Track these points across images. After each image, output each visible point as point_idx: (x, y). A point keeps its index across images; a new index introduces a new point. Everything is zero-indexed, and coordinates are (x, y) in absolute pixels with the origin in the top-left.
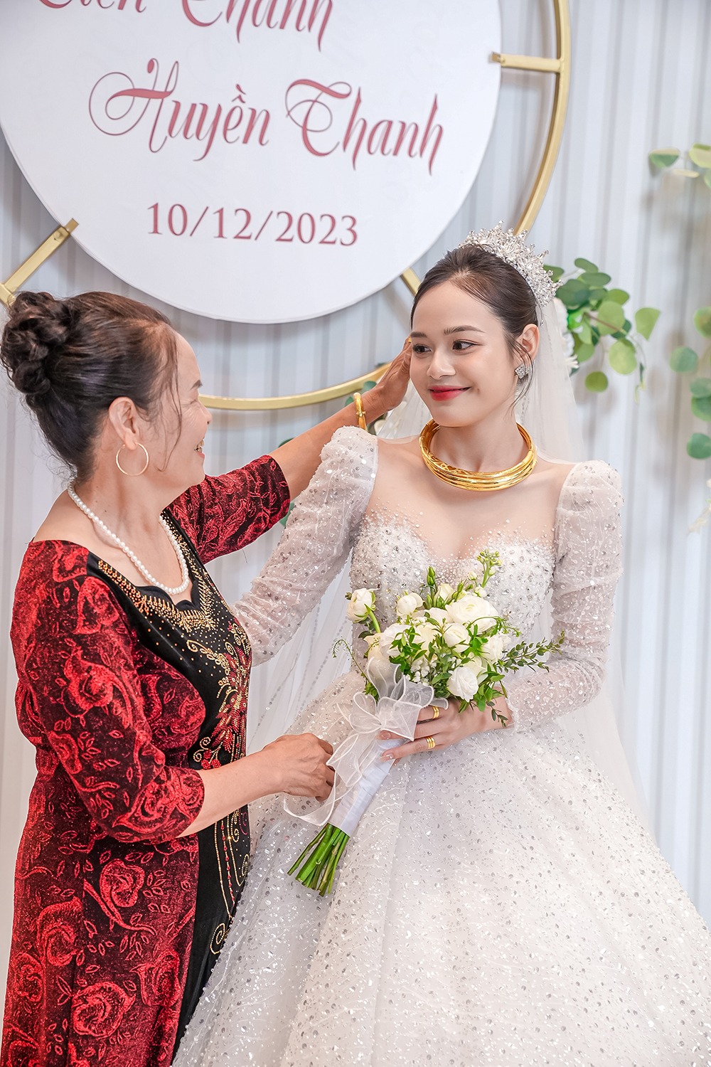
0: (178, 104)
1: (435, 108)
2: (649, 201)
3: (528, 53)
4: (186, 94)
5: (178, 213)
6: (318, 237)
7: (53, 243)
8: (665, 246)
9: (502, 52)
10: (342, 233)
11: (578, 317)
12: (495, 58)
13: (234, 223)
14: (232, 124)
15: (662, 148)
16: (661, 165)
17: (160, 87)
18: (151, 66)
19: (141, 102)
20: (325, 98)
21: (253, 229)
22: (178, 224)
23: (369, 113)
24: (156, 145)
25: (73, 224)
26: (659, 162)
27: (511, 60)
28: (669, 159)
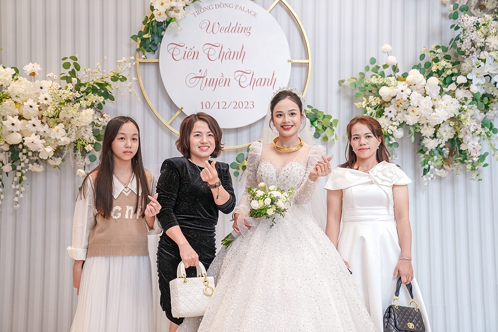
0: (207, 79)
1: (274, 74)
2: (339, 92)
3: (302, 59)
4: (209, 77)
5: (208, 103)
6: (244, 107)
7: (178, 112)
8: (345, 103)
9: (292, 59)
10: (250, 105)
11: (316, 123)
12: (289, 61)
13: (222, 105)
14: (221, 82)
15: (342, 79)
16: (341, 83)
17: (203, 76)
18: (200, 71)
19: (198, 79)
20: (244, 74)
21: (227, 106)
22: (208, 107)
23: (256, 77)
24: (202, 89)
25: (182, 108)
26: (341, 82)
27: (294, 61)
28: (343, 81)
